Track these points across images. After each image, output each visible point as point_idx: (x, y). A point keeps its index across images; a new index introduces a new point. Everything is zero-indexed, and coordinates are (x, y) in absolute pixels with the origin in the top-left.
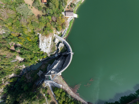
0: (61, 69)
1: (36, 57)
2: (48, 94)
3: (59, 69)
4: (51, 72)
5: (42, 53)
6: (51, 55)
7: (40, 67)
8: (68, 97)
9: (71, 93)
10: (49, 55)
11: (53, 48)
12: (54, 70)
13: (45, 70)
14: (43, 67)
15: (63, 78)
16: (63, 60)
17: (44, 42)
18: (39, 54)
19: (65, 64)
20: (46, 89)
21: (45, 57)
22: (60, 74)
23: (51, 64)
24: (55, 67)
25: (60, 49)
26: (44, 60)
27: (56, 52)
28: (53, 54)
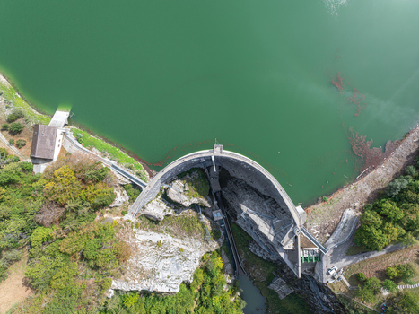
0: (278, 207)
1: (216, 300)
2: (384, 275)
3: (278, 213)
4: (287, 252)
5: (201, 276)
6: (216, 236)
7: (255, 282)
8: (402, 191)
9: (382, 174)
10: (215, 245)
11: (187, 229)
12: (280, 234)
13: (272, 268)
14: (258, 272)
15: (316, 202)
16: (241, 193)
17: (153, 271)
18: (204, 284)
19: (256, 185)
20: (357, 280)
21: (219, 262)
22: (297, 212)
23: (252, 240)
24: (265, 229)
25: (195, 200)
26: (229, 267)
27: (204, 214)
28: (209, 228)
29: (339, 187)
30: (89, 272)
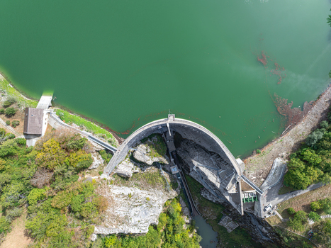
0: (222, 160)
1: (178, 237)
2: (309, 208)
3: (223, 165)
4: (231, 195)
5: (165, 219)
6: (174, 186)
7: (207, 221)
8: (319, 141)
9: (302, 129)
10: (174, 194)
11: (151, 182)
12: (225, 181)
13: (220, 209)
14: (210, 213)
15: (251, 154)
16: (192, 151)
17: (126, 217)
18: (167, 225)
19: (203, 144)
20: (288, 214)
21: (178, 207)
22: (237, 163)
23: (203, 187)
24: (213, 178)
25: (156, 159)
26: (186, 210)
27: (164, 169)
28: (168, 180)
29: (269, 142)
30: (76, 221)
